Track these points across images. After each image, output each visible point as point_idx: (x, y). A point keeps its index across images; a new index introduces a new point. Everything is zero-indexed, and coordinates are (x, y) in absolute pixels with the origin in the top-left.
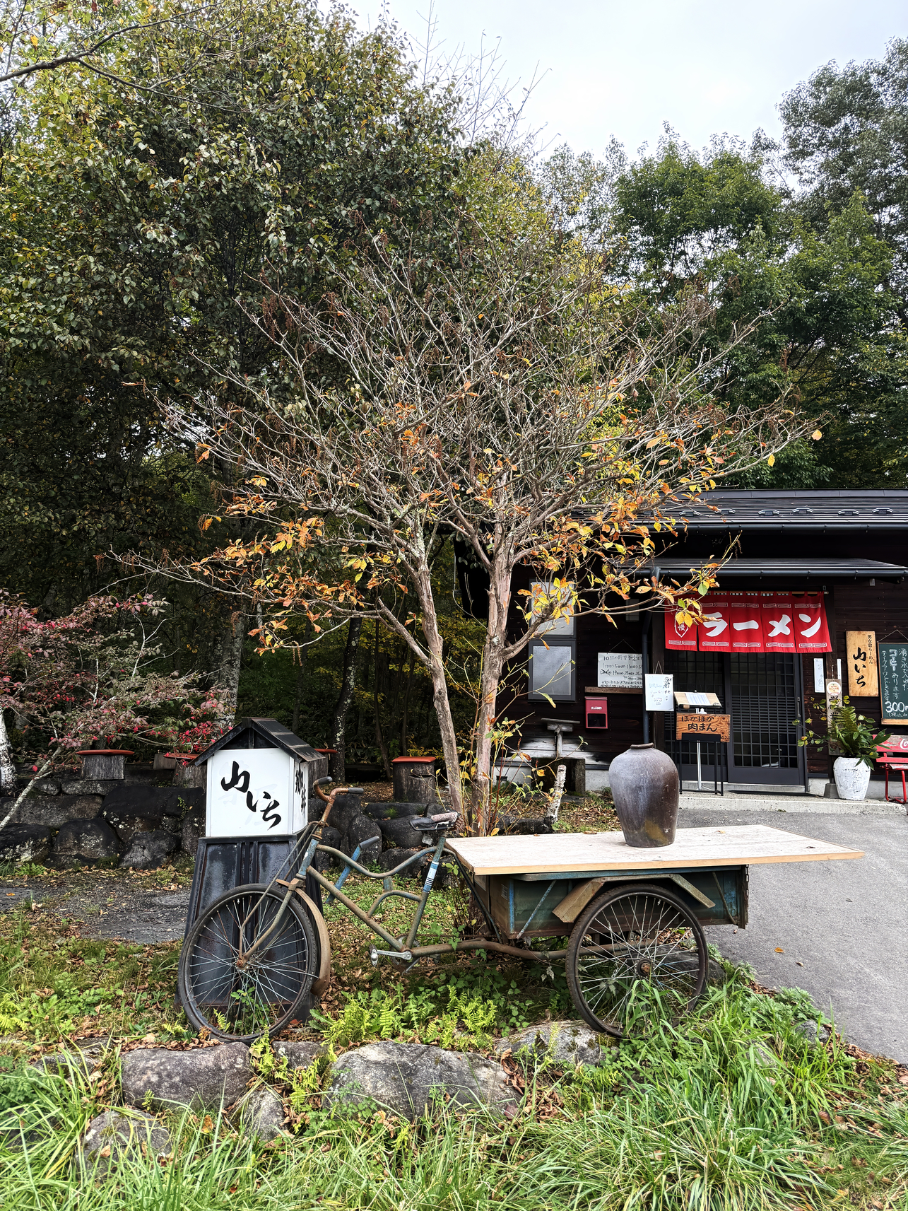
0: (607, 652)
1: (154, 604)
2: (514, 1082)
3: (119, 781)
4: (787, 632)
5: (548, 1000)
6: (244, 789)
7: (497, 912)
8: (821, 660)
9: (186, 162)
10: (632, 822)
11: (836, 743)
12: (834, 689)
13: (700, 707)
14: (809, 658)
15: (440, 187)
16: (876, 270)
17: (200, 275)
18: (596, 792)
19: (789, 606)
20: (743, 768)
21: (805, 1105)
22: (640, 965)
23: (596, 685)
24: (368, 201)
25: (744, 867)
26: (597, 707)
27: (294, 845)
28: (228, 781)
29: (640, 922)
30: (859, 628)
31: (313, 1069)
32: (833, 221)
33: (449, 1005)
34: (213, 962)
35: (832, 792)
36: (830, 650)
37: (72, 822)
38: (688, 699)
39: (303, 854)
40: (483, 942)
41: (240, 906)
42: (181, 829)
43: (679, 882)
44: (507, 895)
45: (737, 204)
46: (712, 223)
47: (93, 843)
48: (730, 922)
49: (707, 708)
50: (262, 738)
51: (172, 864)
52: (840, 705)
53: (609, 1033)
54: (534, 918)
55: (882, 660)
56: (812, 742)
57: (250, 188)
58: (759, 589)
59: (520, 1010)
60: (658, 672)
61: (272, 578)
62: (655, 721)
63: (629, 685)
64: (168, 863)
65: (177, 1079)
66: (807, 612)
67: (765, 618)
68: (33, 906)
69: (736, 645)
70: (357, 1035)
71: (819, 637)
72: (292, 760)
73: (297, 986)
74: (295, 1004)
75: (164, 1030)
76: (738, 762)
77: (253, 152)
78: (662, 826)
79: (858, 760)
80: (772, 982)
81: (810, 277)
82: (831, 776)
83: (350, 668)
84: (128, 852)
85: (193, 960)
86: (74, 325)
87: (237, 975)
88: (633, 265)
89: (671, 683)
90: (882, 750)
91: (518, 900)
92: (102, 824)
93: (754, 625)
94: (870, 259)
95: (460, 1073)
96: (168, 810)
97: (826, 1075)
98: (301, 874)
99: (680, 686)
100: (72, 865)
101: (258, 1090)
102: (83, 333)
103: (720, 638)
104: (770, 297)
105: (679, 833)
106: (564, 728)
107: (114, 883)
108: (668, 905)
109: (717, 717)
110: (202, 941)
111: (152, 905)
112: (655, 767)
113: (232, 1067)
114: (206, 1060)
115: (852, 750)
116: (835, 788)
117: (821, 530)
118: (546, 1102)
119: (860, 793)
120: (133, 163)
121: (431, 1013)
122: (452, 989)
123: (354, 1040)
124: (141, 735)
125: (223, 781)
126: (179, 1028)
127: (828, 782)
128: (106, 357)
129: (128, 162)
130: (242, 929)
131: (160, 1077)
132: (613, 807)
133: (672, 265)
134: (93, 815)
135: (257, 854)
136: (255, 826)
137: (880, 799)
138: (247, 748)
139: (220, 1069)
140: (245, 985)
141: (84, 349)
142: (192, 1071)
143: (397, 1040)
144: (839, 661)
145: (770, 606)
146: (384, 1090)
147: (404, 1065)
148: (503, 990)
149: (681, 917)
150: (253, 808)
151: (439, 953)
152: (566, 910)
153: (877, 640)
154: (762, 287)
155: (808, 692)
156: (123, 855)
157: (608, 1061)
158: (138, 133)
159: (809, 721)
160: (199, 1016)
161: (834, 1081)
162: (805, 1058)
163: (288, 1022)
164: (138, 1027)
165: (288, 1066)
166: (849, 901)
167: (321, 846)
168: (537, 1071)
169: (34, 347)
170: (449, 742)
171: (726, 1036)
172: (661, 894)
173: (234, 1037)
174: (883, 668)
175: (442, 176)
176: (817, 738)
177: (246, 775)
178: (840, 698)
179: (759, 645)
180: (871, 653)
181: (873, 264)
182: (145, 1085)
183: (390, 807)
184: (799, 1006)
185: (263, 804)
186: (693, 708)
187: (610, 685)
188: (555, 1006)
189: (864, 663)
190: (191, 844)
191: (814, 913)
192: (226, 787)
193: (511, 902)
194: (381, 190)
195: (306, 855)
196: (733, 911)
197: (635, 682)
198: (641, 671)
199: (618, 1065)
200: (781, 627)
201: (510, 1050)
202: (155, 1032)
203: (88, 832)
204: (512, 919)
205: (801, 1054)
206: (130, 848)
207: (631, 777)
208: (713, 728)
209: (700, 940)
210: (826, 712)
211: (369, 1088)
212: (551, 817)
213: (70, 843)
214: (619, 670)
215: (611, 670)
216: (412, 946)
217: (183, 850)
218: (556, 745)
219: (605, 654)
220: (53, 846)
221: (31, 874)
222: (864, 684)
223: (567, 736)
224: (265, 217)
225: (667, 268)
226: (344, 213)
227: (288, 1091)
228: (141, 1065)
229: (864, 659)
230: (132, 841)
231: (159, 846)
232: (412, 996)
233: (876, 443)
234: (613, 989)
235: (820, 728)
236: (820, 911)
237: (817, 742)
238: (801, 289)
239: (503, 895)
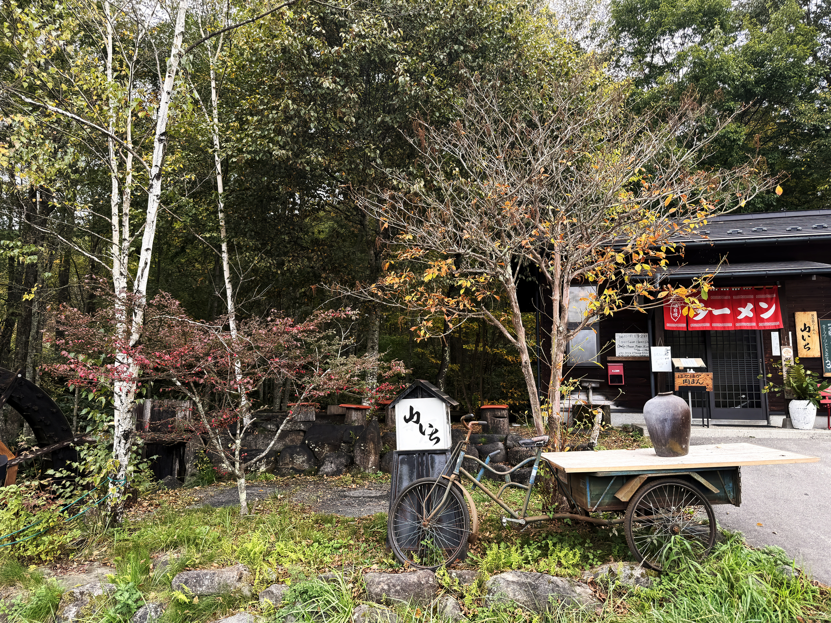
0: (622, 332)
1: (353, 314)
2: (597, 595)
3: (313, 422)
4: (751, 315)
5: (611, 550)
6: (417, 422)
7: (577, 496)
8: (777, 333)
9: (343, 35)
10: (661, 441)
11: (790, 390)
12: (787, 353)
13: (690, 368)
14: (767, 334)
15: (500, 31)
16: (808, 49)
17: (354, 106)
18: (619, 427)
19: (752, 297)
20: (721, 409)
21: (787, 612)
22: (672, 527)
23: (614, 355)
24: (456, 47)
25: (737, 468)
26: (616, 370)
27: (450, 456)
28: (408, 417)
29: (671, 502)
30: (804, 310)
31: (474, 585)
32: (773, 16)
33: (549, 552)
34: (407, 524)
35: (788, 424)
36: (782, 327)
37: (287, 447)
38: (681, 363)
39: (456, 460)
40: (568, 514)
41: (420, 491)
42: (353, 451)
43: (695, 477)
44: (585, 485)
45: (700, 11)
46: (681, 26)
47: (301, 460)
48: (729, 502)
49: (695, 369)
50: (426, 392)
51: (349, 472)
52: (793, 364)
53: (654, 569)
54: (603, 499)
55: (822, 331)
56: (772, 390)
57: (383, 47)
58: (730, 286)
59: (594, 555)
60: (660, 345)
61: (416, 295)
62: (659, 378)
63: (639, 355)
64: (346, 472)
65: (398, 588)
66: (765, 301)
67: (735, 305)
68: (279, 496)
69: (714, 325)
70: (497, 568)
71: (774, 318)
72: (444, 404)
73: (459, 538)
74: (458, 549)
75: (382, 563)
76: (718, 405)
77: (386, 25)
78: (681, 444)
79: (808, 401)
80: (756, 543)
81: (756, 59)
82: (787, 413)
83: (446, 349)
84: (323, 465)
85: (395, 523)
86: (281, 143)
87: (423, 531)
88: (623, 60)
89: (670, 352)
90: (824, 394)
91: (592, 488)
92: (305, 449)
93: (727, 311)
94: (803, 41)
95: (564, 589)
96: (344, 439)
97: (799, 596)
98: (456, 471)
99: (675, 355)
100: (289, 474)
101: (442, 596)
102: (287, 148)
103: (703, 320)
104: (727, 76)
105: (691, 448)
106: (593, 385)
107: (318, 484)
108: (688, 491)
109: (703, 375)
110: (399, 511)
111: (345, 496)
112: (675, 406)
113: (427, 582)
114: (413, 578)
115: (803, 394)
116: (791, 421)
117: (774, 243)
118: (618, 607)
119: (809, 425)
120: (311, 39)
121: (539, 556)
122: (550, 543)
123: (496, 569)
124: (350, 391)
125: (405, 417)
126: (391, 561)
127: (785, 417)
128: (301, 162)
129: (308, 39)
130: (424, 505)
131: (389, 586)
132: (632, 437)
133: (652, 57)
134: (299, 443)
135: (427, 460)
136: (425, 444)
137: (825, 429)
138: (417, 398)
139: (421, 583)
140: (427, 537)
141: (288, 158)
142: (406, 584)
143: (522, 570)
144: (790, 333)
145: (738, 297)
146: (520, 596)
147: (530, 583)
148: (582, 544)
149: (697, 499)
150: (423, 433)
151: (541, 520)
152: (623, 494)
153: (818, 317)
154: (721, 69)
155: (767, 355)
156: (319, 467)
157: (655, 585)
158: (315, 21)
159: (770, 375)
160: (402, 555)
161: (805, 599)
162: (785, 585)
163: (455, 560)
164: (366, 561)
165: (459, 583)
166: (806, 494)
167: (466, 456)
168: (611, 589)
169: (258, 159)
170: (533, 393)
171: (732, 570)
172: (684, 485)
173: (423, 567)
174: (823, 338)
175: (503, 25)
176: (776, 387)
177: (418, 414)
178: (792, 359)
179: (730, 325)
180: (814, 327)
181: (805, 45)
182: (381, 591)
183: (482, 437)
184: (778, 557)
185: (429, 431)
186: (685, 369)
187: (625, 355)
188: (616, 553)
189: (809, 334)
190: (360, 460)
191: (782, 502)
192: (407, 421)
193: (588, 490)
194: (464, 39)
195: (458, 460)
196: (731, 496)
197: (642, 352)
198: (647, 345)
199: (662, 587)
200: (746, 312)
201: (593, 577)
202: (377, 563)
203: (298, 454)
204: (589, 500)
205: (782, 583)
206: (323, 463)
207: (659, 413)
208: (701, 382)
209: (711, 514)
210: (782, 369)
211: (511, 595)
212: (593, 443)
213: (287, 460)
214: (631, 345)
215: (625, 345)
216: (524, 517)
217: (355, 463)
218: (588, 397)
219: (620, 334)
220: (277, 462)
221: (267, 479)
222: (809, 349)
223: (595, 390)
224: (395, 66)
225: (648, 59)
226: (442, 57)
227: (462, 597)
228: (377, 580)
229: (809, 331)
230: (324, 459)
231: (341, 462)
232: (526, 546)
233: (811, 174)
234: (655, 542)
235: (778, 380)
236: (786, 501)
237: (776, 390)
238: (750, 68)
239: (581, 486)
